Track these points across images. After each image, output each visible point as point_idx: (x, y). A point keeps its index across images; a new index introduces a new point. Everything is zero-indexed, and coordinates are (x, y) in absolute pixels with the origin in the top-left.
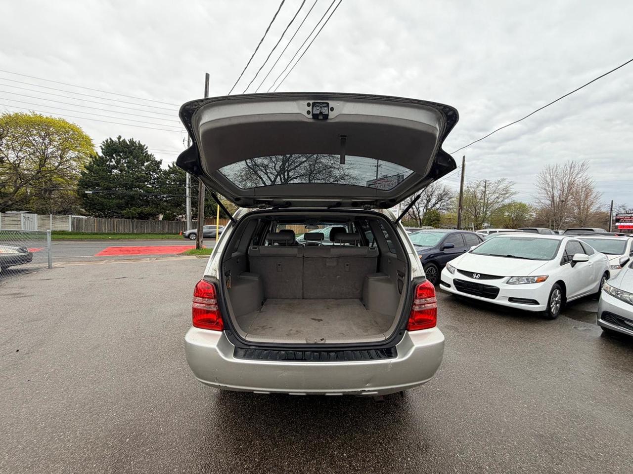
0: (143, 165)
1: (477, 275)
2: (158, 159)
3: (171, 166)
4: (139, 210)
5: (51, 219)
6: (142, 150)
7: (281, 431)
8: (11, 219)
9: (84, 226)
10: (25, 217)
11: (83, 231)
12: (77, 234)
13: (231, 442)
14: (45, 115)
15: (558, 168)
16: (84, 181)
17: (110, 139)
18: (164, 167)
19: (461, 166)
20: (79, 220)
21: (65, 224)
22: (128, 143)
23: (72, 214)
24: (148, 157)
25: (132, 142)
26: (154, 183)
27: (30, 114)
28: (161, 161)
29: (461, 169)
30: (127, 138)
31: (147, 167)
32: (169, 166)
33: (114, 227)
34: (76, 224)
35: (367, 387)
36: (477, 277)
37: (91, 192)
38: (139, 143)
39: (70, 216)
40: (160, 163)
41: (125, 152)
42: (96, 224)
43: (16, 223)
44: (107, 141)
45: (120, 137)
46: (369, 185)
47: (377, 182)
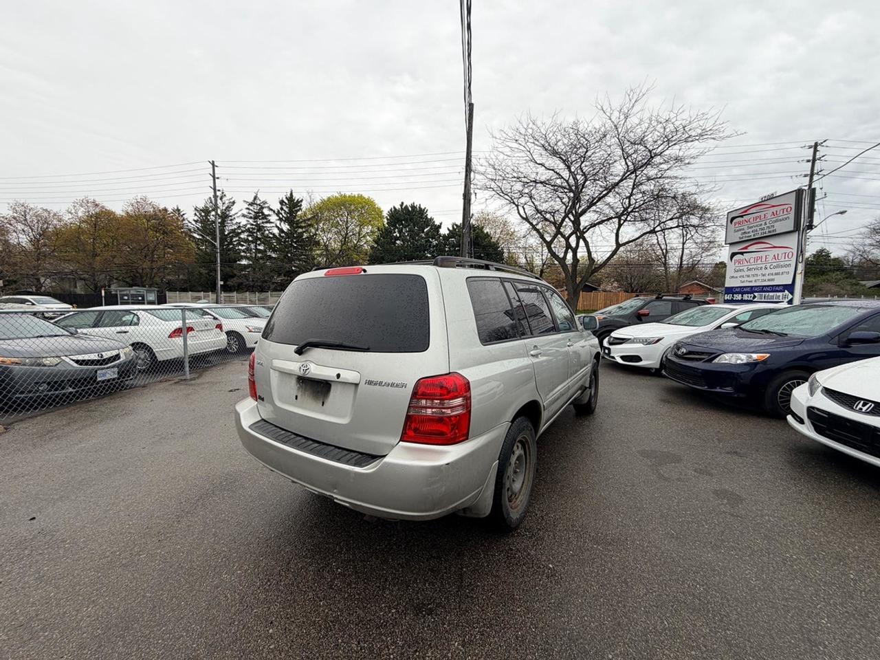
0: (423, 232)
1: (864, 404)
2: (437, 223)
3: (451, 229)
6: (423, 214)
16: (373, 256)
17: (394, 207)
18: (444, 231)
22: (410, 209)
24: (429, 222)
25: (413, 207)
26: (433, 252)
28: (441, 224)
30: (408, 203)
31: (427, 234)
32: (448, 229)
36: (864, 409)
38: (420, 207)
40: (440, 227)
41: (406, 220)
44: (391, 210)
45: (402, 203)
46: (733, 219)
47: (748, 212)
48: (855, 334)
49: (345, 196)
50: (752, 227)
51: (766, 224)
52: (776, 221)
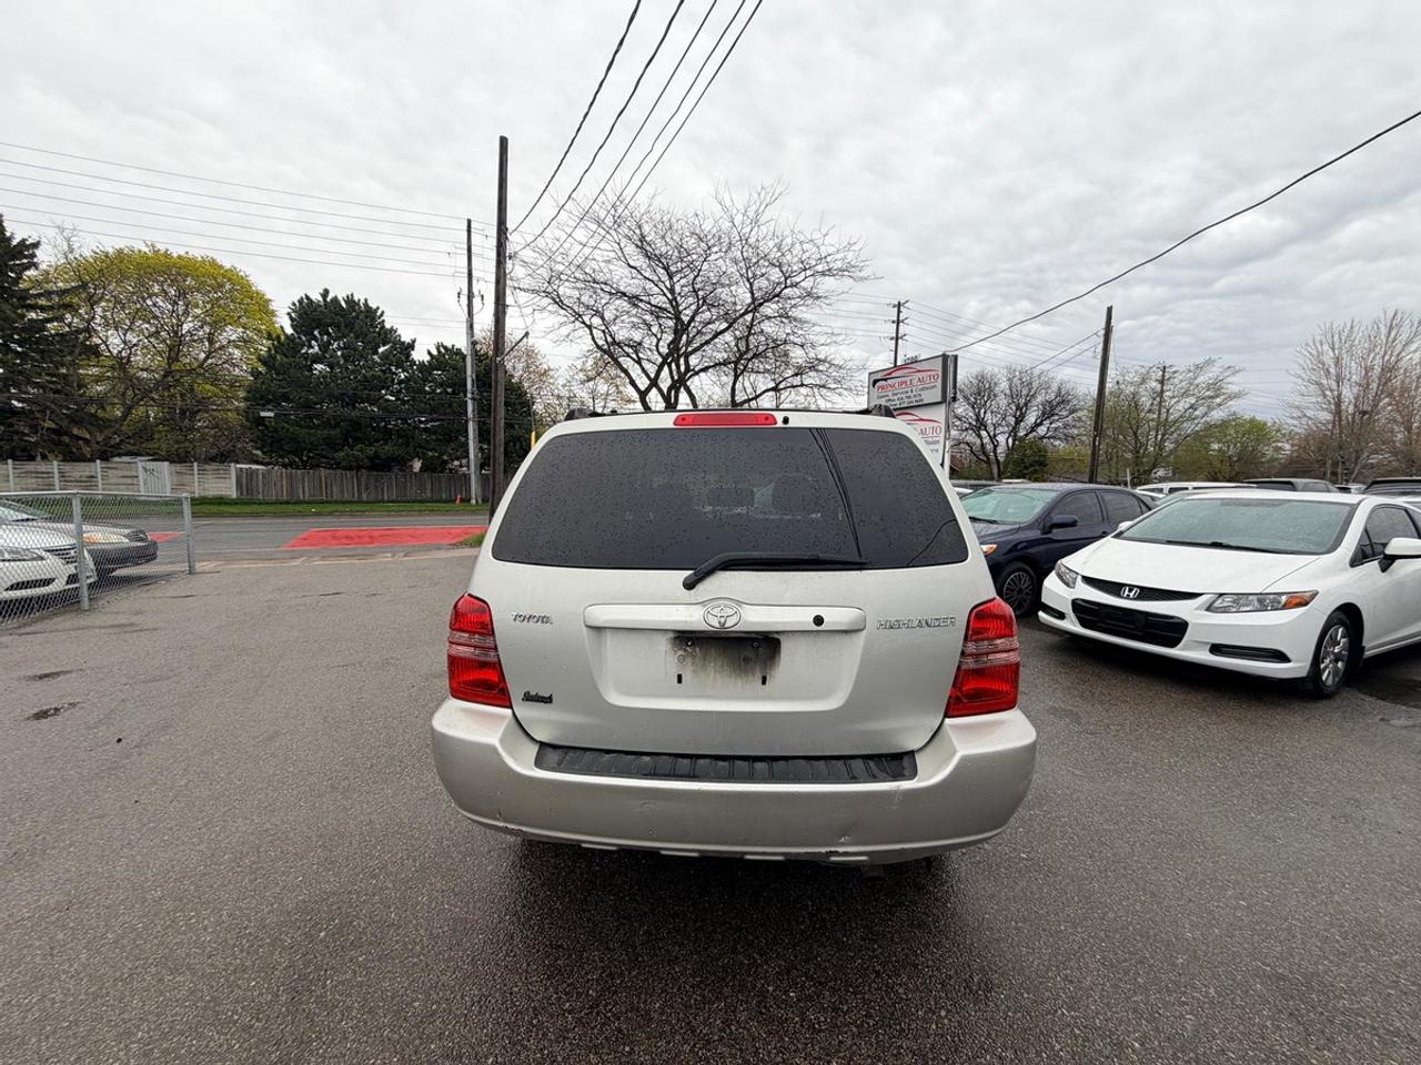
0: (376, 353)
1: (1130, 591)
2: (406, 338)
3: (435, 352)
4: (371, 451)
5: (196, 472)
6: (373, 319)
7: (648, 933)
8: (120, 473)
9: (261, 485)
10: (145, 469)
11: (260, 497)
12: (248, 503)
13: (538, 951)
14: (176, 251)
15: (1356, 330)
16: (257, 390)
17: (307, 297)
18: (420, 355)
19: (1103, 332)
20: (251, 474)
21: (225, 483)
22: (344, 305)
23: (238, 462)
24: (387, 335)
25: (350, 301)
26: (399, 391)
27: (146, 250)
28: (414, 341)
29: (1102, 339)
30: (339, 293)
31: (385, 356)
32: (429, 353)
33: (321, 487)
34: (246, 482)
35: (843, 844)
36: (1132, 595)
37: (272, 414)
38: (366, 304)
39: (232, 465)
40: (411, 346)
41: (337, 326)
42: (284, 483)
43: (129, 481)
44: (301, 301)
45: (326, 292)
46: (875, 382)
47: (893, 375)
48: (1057, 518)
49: (167, 255)
50: (896, 394)
51: (912, 391)
52: (922, 389)
